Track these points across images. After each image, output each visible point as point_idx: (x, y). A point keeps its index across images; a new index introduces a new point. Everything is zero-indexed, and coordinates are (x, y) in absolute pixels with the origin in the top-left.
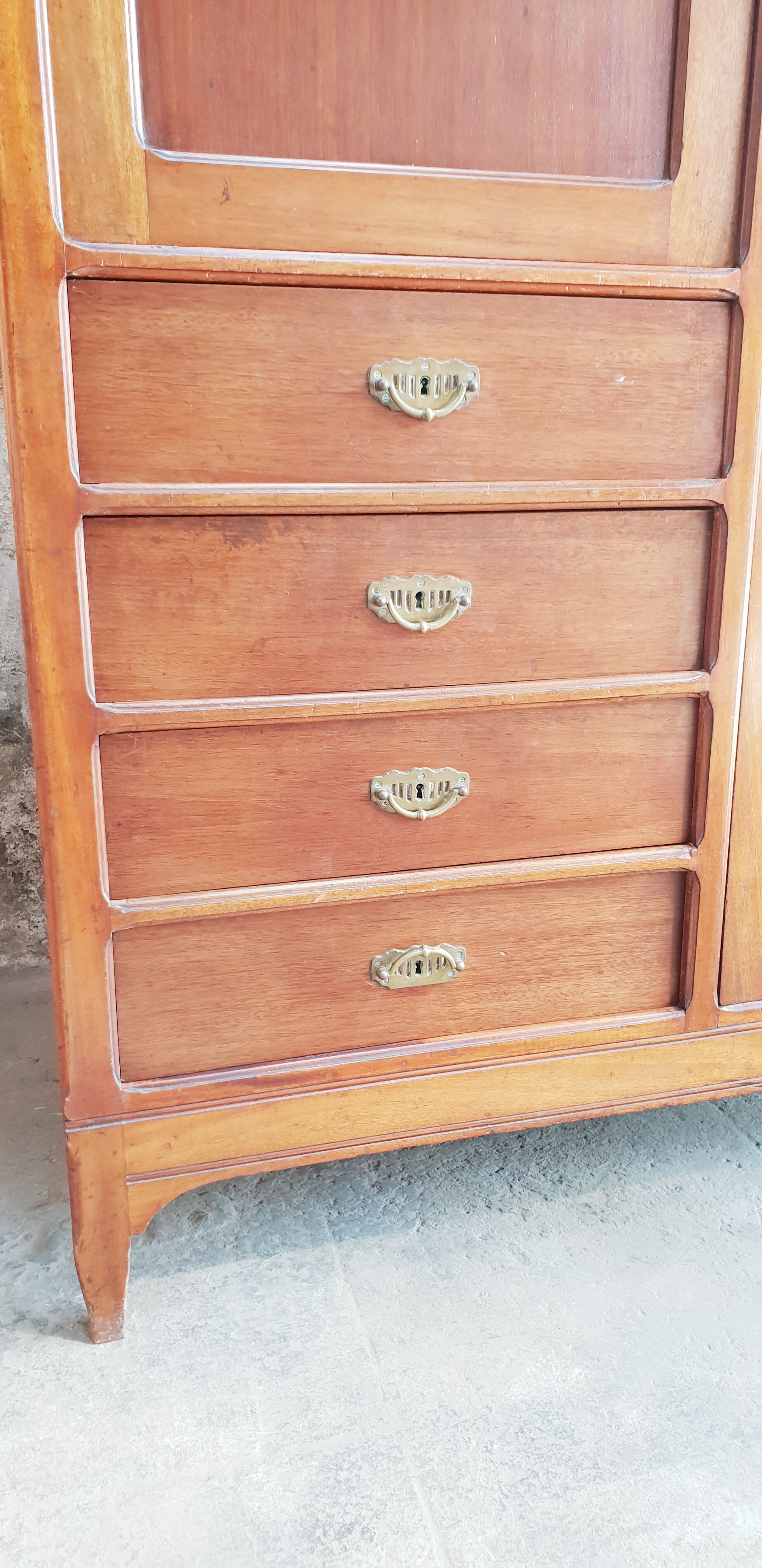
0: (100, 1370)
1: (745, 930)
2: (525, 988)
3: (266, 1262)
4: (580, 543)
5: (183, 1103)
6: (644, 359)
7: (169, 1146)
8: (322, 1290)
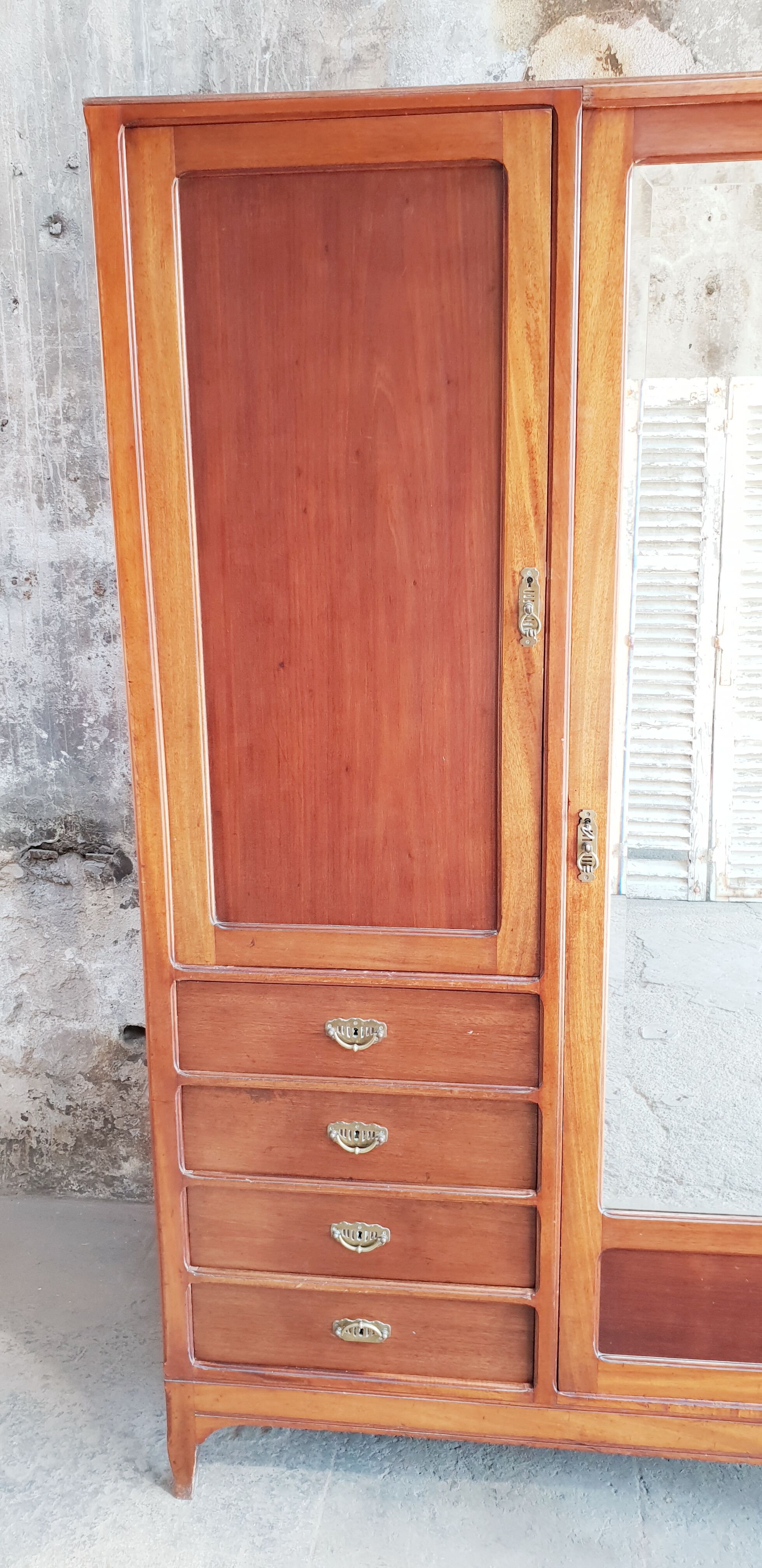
0: (173, 1515)
1: (575, 1348)
2: (430, 1354)
3: (288, 1473)
4: (454, 1113)
5: (224, 1379)
6: (485, 1022)
7: (218, 1400)
8: (308, 1501)
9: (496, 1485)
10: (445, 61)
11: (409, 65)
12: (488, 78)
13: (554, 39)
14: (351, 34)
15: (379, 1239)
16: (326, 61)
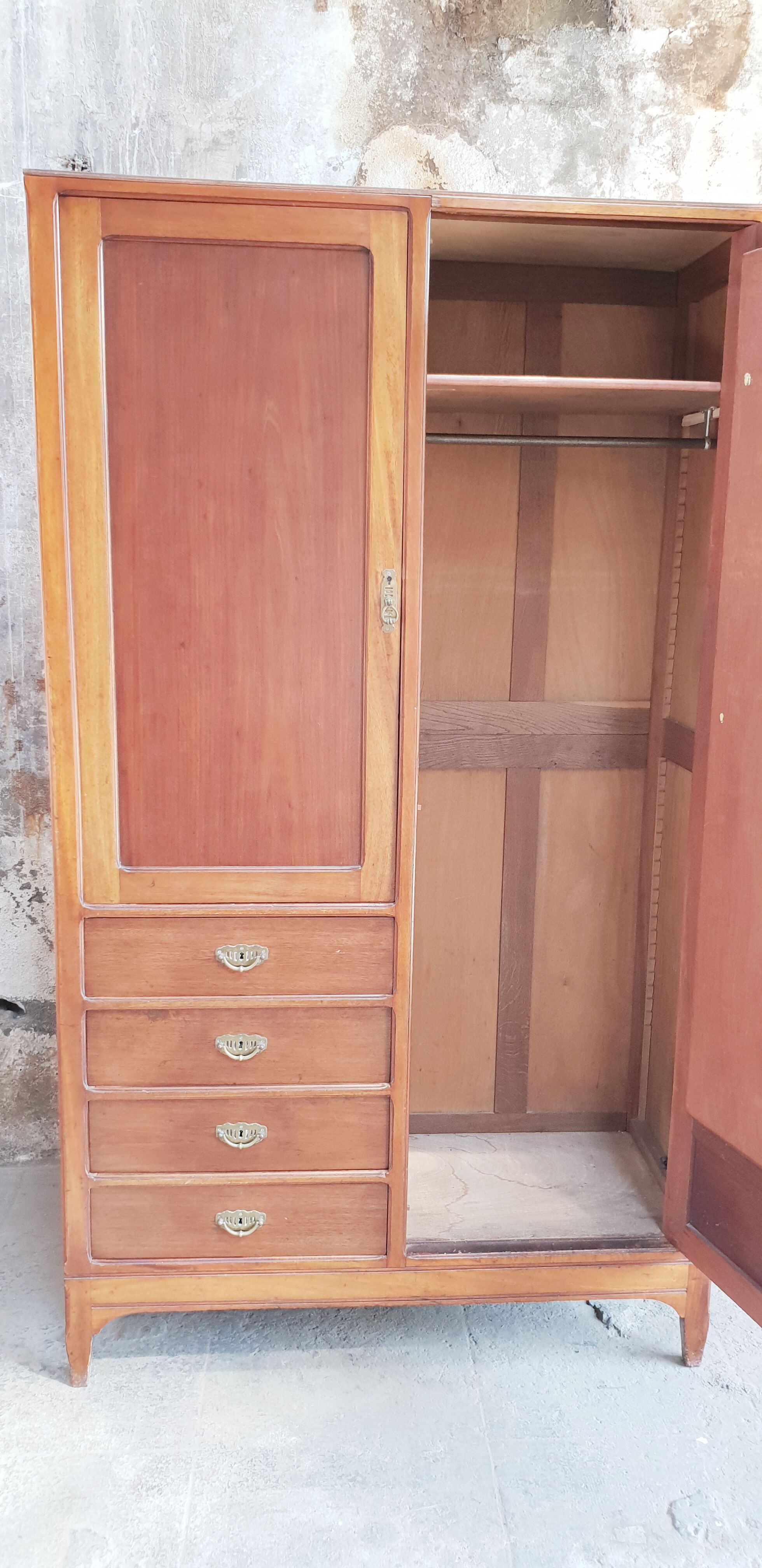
0: (71, 1400)
2: (299, 1237)
3: (170, 1359)
5: (120, 1273)
6: (350, 943)
7: (112, 1292)
8: (191, 1378)
9: (351, 1351)
10: (292, 151)
11: (261, 151)
12: (328, 168)
13: (382, 142)
14: (211, 121)
15: (258, 1136)
16: (188, 141)
